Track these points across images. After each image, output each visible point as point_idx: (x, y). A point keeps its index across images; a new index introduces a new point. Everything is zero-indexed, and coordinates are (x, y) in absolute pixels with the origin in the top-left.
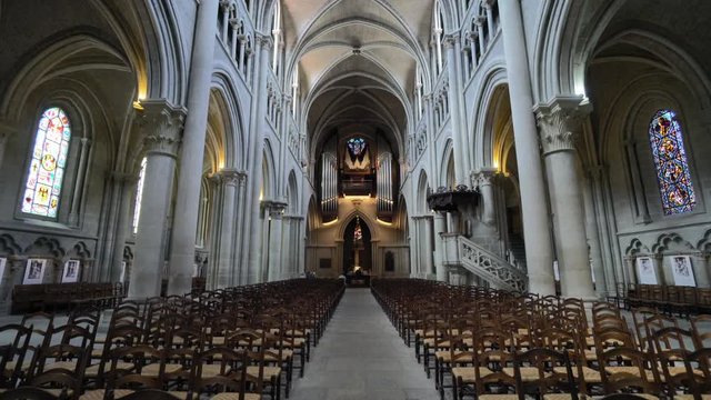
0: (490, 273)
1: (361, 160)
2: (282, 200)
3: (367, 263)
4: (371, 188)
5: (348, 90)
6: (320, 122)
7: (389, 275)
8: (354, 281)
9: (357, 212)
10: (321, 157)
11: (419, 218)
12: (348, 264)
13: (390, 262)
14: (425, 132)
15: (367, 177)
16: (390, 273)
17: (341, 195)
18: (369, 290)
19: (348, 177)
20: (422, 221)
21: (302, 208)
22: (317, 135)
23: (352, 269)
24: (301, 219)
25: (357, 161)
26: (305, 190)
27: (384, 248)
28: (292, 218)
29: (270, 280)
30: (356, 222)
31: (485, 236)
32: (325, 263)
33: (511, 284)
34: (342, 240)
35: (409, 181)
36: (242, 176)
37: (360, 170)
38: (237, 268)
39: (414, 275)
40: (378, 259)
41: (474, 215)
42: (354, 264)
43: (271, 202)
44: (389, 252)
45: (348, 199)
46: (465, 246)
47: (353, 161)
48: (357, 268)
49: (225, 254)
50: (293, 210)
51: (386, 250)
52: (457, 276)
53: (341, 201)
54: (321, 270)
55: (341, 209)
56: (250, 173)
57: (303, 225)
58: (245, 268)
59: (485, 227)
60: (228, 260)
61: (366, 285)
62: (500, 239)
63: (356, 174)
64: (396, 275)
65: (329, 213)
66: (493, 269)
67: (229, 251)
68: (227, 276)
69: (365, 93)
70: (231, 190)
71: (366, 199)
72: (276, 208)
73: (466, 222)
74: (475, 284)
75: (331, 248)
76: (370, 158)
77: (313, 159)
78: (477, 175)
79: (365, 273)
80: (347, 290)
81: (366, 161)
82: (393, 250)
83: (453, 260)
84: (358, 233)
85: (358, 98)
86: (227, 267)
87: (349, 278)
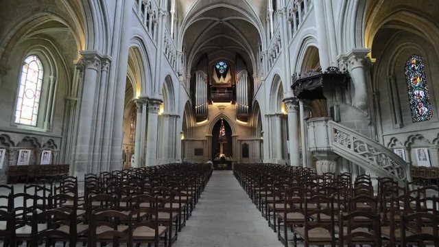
0: (367, 158)
1: (224, 77)
2: (157, 97)
3: (229, 151)
4: (232, 97)
5: (215, 21)
6: (195, 47)
7: (246, 161)
8: (219, 166)
9: (222, 115)
10: (195, 74)
11: (271, 116)
12: (215, 152)
13: (245, 151)
14: (280, 40)
15: (229, 89)
16: (246, 159)
17: (210, 103)
18: (232, 172)
19: (215, 89)
20: (273, 117)
21: (180, 109)
22: (192, 57)
23: (218, 156)
24: (178, 117)
25: (222, 77)
26: (182, 96)
27: (241, 141)
28: (170, 116)
29: (147, 165)
30: (221, 122)
31: (355, 121)
32: (199, 152)
33: (390, 171)
34: (211, 135)
35: (262, 88)
36: (104, 60)
37: (224, 84)
38: (97, 154)
39: (267, 160)
40: (237, 149)
41: (343, 100)
42: (219, 152)
43: (148, 98)
44: (245, 144)
45: (215, 105)
46: (336, 131)
47: (219, 77)
48: (221, 155)
49: (83, 139)
50: (172, 109)
51: (243, 143)
52: (326, 162)
53: (210, 107)
54: (196, 157)
55: (210, 113)
56: (114, 59)
57: (180, 122)
58: (106, 154)
59: (354, 111)
60: (87, 146)
61: (229, 168)
62: (370, 124)
63: (221, 87)
64: (250, 161)
65: (201, 115)
66: (369, 155)
67: (88, 136)
68: (85, 162)
69: (227, 24)
70: (92, 74)
71: (228, 105)
72: (153, 104)
73: (332, 109)
74: (344, 170)
75: (203, 141)
76: (231, 74)
77: (189, 74)
78: (346, 59)
79: (228, 159)
80: (213, 173)
81: (228, 77)
82: (248, 143)
83: (322, 145)
84: (223, 131)
85: (222, 29)
86: (86, 153)
87: (215, 163)
